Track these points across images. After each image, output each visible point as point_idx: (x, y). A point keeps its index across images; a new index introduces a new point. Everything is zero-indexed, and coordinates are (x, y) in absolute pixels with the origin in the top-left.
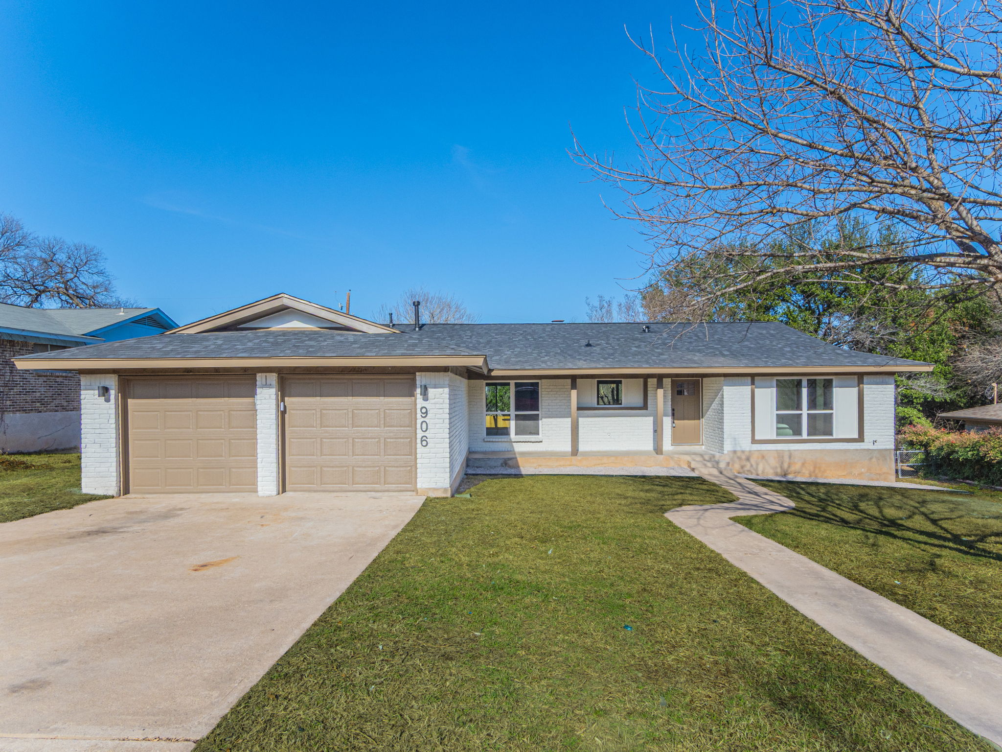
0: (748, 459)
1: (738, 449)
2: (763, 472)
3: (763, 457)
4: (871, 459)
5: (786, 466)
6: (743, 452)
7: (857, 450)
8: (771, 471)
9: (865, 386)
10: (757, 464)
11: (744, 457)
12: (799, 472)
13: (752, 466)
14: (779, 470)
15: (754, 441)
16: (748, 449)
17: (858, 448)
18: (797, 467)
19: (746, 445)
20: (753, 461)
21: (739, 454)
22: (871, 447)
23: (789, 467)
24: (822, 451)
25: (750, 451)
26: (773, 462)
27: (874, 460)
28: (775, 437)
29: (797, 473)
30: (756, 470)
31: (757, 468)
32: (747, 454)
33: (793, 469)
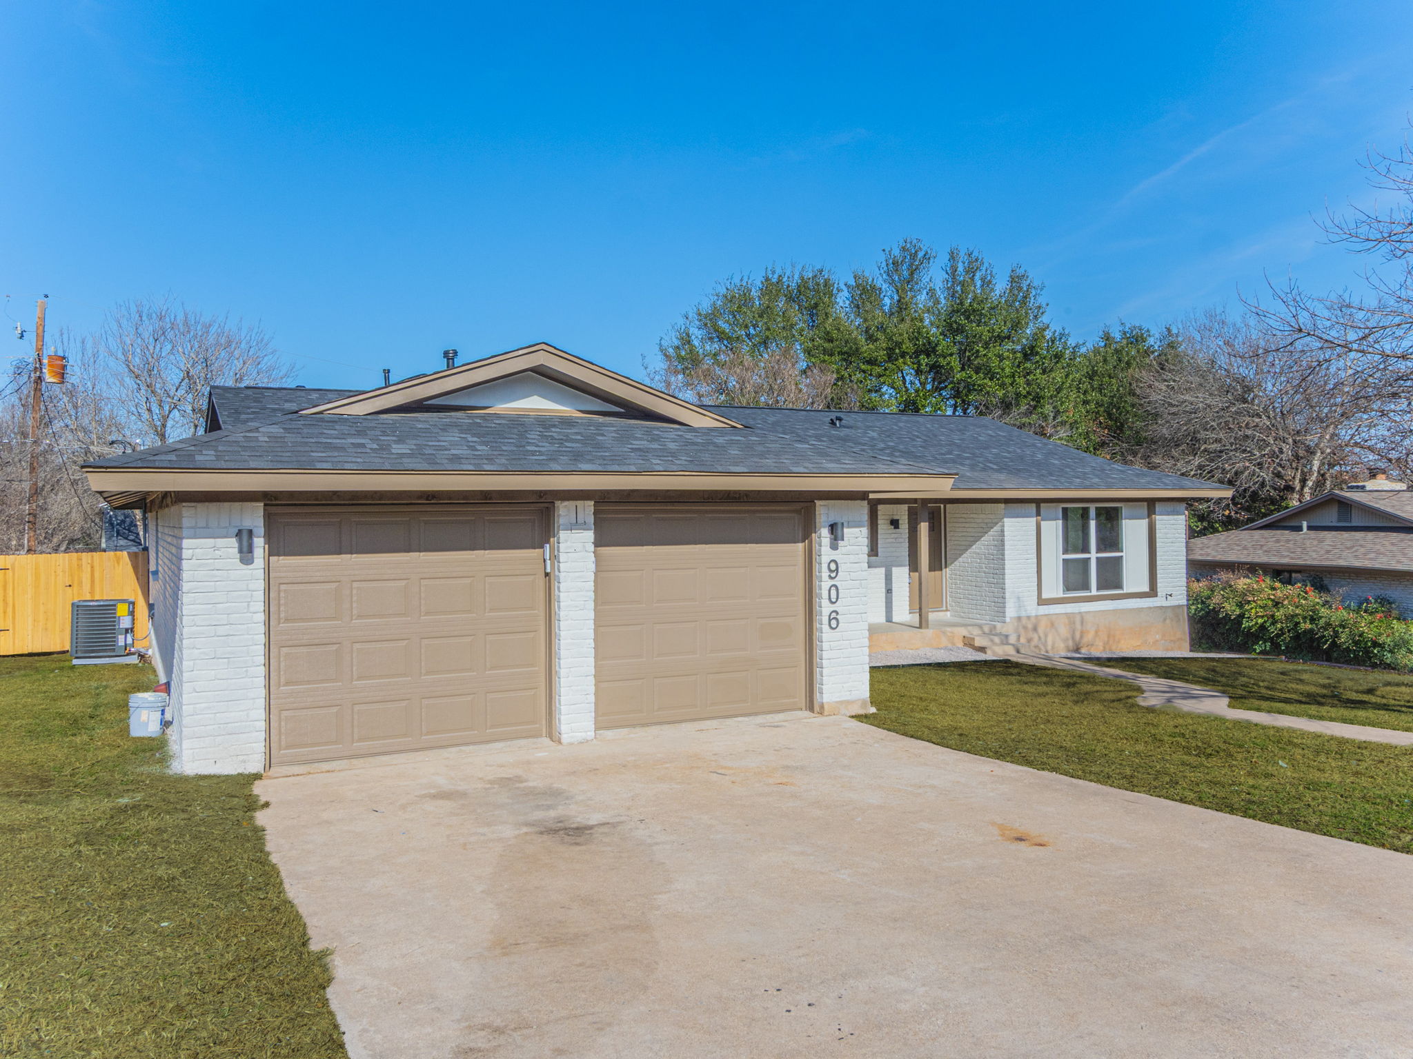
0: (1035, 629)
1: (1023, 614)
2: (1053, 648)
3: (1052, 624)
4: (1165, 620)
5: (1078, 636)
6: (1029, 617)
7: (1150, 608)
8: (1062, 645)
9: (1157, 517)
10: (1046, 636)
11: (1030, 626)
12: (1092, 645)
13: (1040, 638)
14: (1070, 643)
15: (1041, 602)
16: (1033, 614)
17: (1151, 605)
18: (1089, 637)
19: (1032, 608)
20: (1041, 630)
21: (1024, 621)
22: (1165, 604)
23: (1081, 637)
24: (1115, 611)
25: (1037, 616)
26: (1064, 631)
27: (1168, 621)
28: (1061, 595)
29: (1090, 645)
30: (1045, 644)
31: (1046, 641)
32: (1033, 620)
33: (1085, 640)
